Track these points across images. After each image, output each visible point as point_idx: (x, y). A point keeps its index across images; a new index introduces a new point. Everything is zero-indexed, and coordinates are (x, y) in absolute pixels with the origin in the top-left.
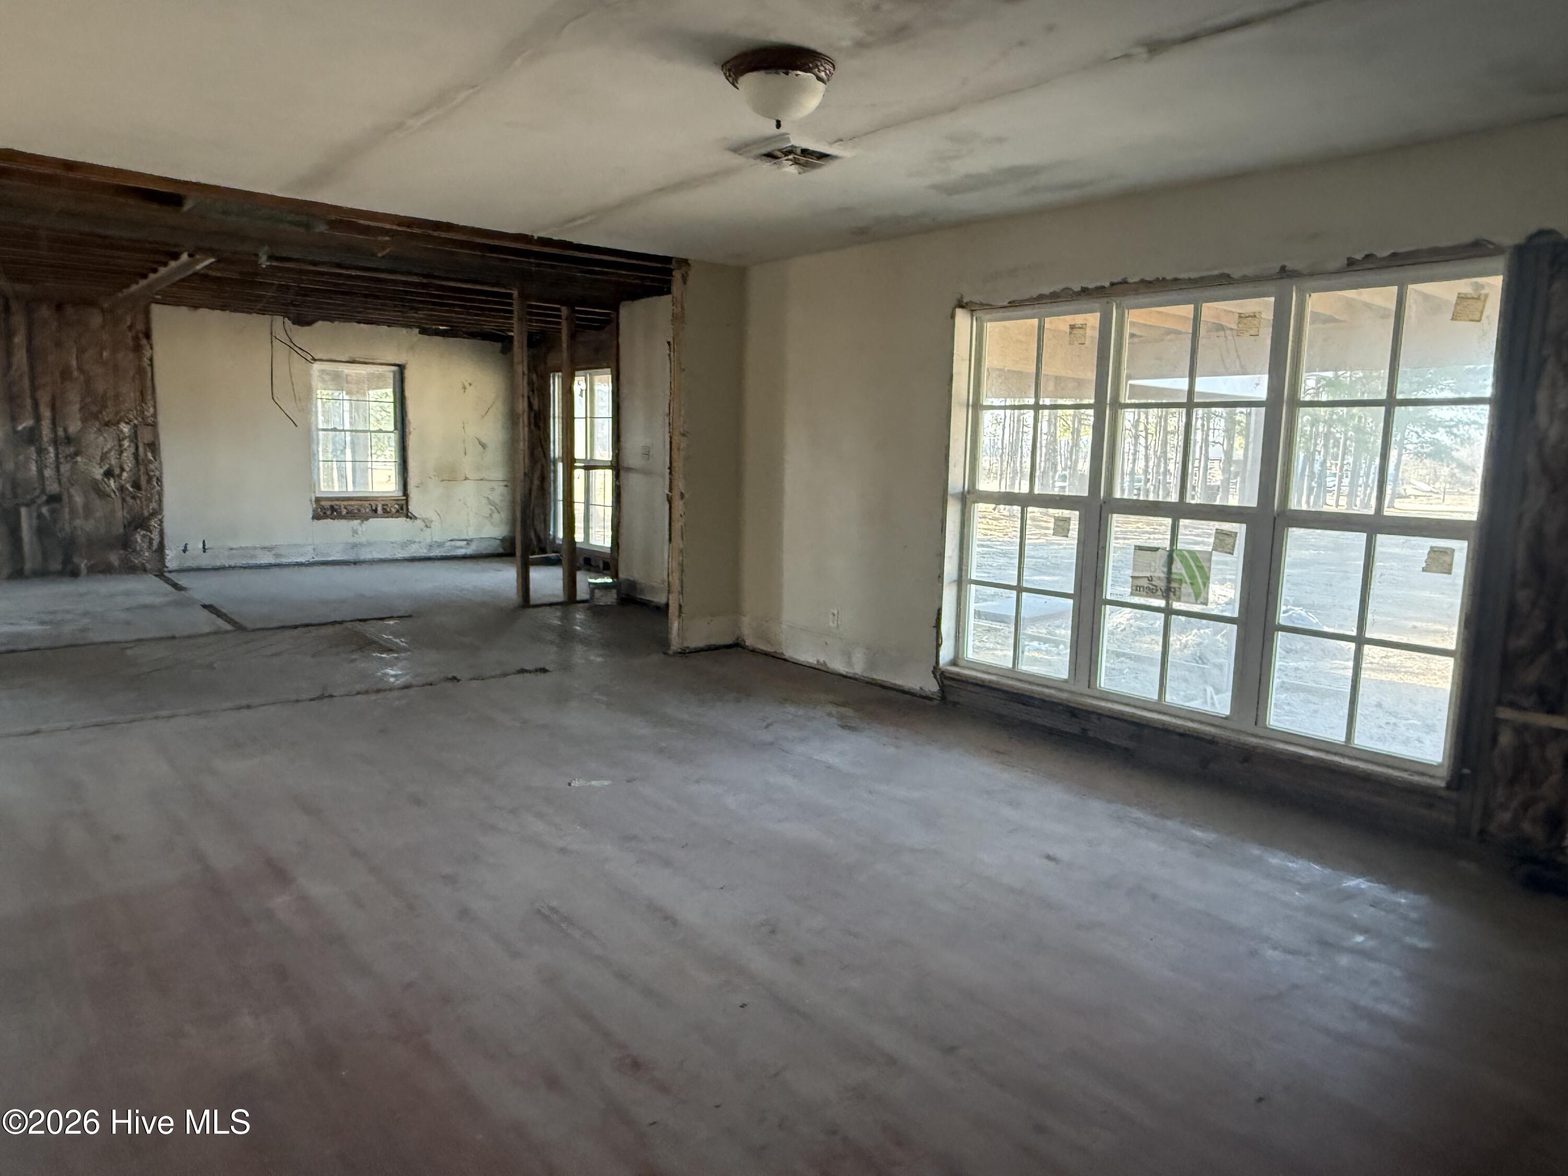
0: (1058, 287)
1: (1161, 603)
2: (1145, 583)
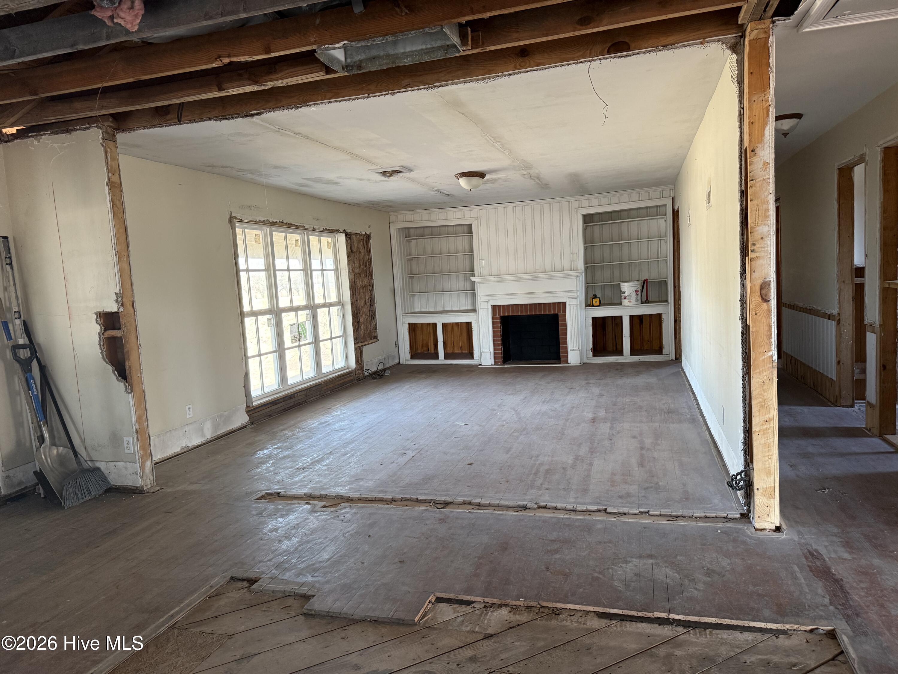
2: (293, 338)
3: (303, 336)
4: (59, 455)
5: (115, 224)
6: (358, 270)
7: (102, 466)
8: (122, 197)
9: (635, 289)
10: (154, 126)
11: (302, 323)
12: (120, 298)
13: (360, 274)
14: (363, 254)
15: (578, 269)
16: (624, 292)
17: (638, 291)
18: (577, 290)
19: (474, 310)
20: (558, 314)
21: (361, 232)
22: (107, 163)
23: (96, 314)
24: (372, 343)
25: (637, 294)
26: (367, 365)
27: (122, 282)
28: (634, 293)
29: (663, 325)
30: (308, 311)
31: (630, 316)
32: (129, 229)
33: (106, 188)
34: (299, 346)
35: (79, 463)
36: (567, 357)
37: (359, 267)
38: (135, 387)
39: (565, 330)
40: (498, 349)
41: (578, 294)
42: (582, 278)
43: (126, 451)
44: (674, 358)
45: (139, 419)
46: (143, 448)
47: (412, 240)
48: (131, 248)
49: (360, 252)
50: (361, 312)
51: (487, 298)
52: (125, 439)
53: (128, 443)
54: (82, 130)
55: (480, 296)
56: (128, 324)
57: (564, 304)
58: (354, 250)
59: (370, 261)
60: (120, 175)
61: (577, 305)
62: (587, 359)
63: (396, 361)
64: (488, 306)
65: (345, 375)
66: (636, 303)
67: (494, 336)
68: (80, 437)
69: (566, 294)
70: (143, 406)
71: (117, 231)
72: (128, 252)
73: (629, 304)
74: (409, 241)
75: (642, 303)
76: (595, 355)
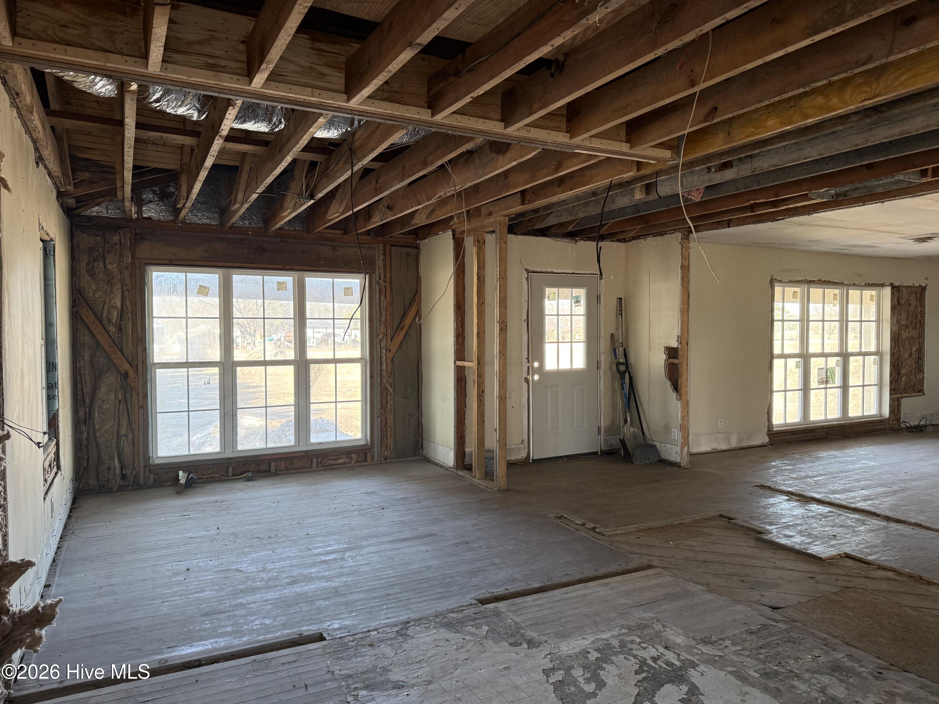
0: (803, 279)
1: (824, 386)
2: (820, 380)
3: (831, 380)
4: (634, 433)
5: (682, 292)
6: (905, 322)
7: (658, 445)
8: (689, 274)
10: (714, 229)
11: (831, 368)
12: (680, 339)
13: (907, 326)
14: (914, 306)
21: (914, 285)
22: (682, 253)
23: (664, 348)
24: (916, 396)
26: (905, 417)
27: (682, 329)
30: (839, 358)
32: (691, 294)
33: (680, 270)
34: (826, 388)
35: (644, 439)
37: (907, 319)
38: (683, 398)
43: (673, 438)
45: (683, 418)
46: (683, 437)
48: (690, 307)
49: (910, 304)
50: (903, 364)
52: (673, 430)
53: (675, 432)
54: (670, 234)
56: (682, 356)
58: (903, 302)
59: (923, 313)
60: (689, 260)
68: (647, 423)
70: (686, 410)
71: (683, 296)
72: (688, 309)
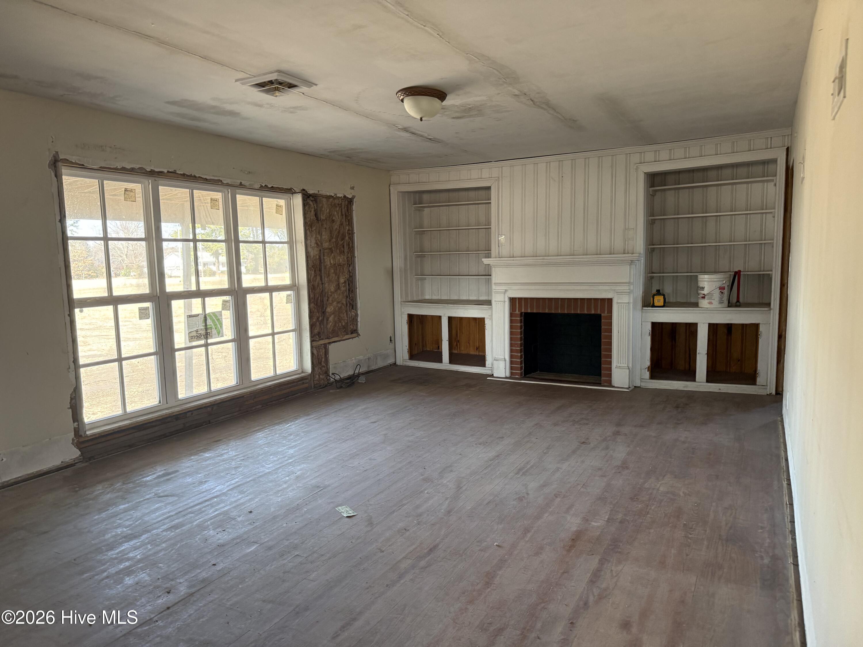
1: (202, 342)
2: (194, 334)
3: (214, 331)
6: (327, 244)
9: (719, 284)
11: (214, 313)
13: (331, 249)
14: (338, 223)
15: (635, 252)
16: (703, 288)
17: (724, 288)
18: (629, 283)
19: (489, 303)
20: (601, 315)
21: (336, 195)
24: (349, 339)
25: (722, 293)
26: (335, 368)
28: (718, 291)
29: (760, 341)
30: (227, 297)
31: (710, 325)
34: (206, 345)
36: (610, 375)
37: (330, 241)
39: (610, 337)
40: (516, 357)
41: (632, 288)
42: (641, 265)
44: (774, 393)
47: (425, 209)
49: (333, 221)
50: (330, 299)
51: (504, 288)
55: (495, 284)
57: (610, 301)
58: (323, 217)
59: (351, 233)
61: (628, 303)
62: (641, 381)
63: (391, 361)
64: (504, 298)
65: (294, 382)
66: (720, 306)
67: (511, 339)
69: (614, 288)
73: (708, 306)
74: (420, 210)
75: (730, 305)
76: (653, 377)
